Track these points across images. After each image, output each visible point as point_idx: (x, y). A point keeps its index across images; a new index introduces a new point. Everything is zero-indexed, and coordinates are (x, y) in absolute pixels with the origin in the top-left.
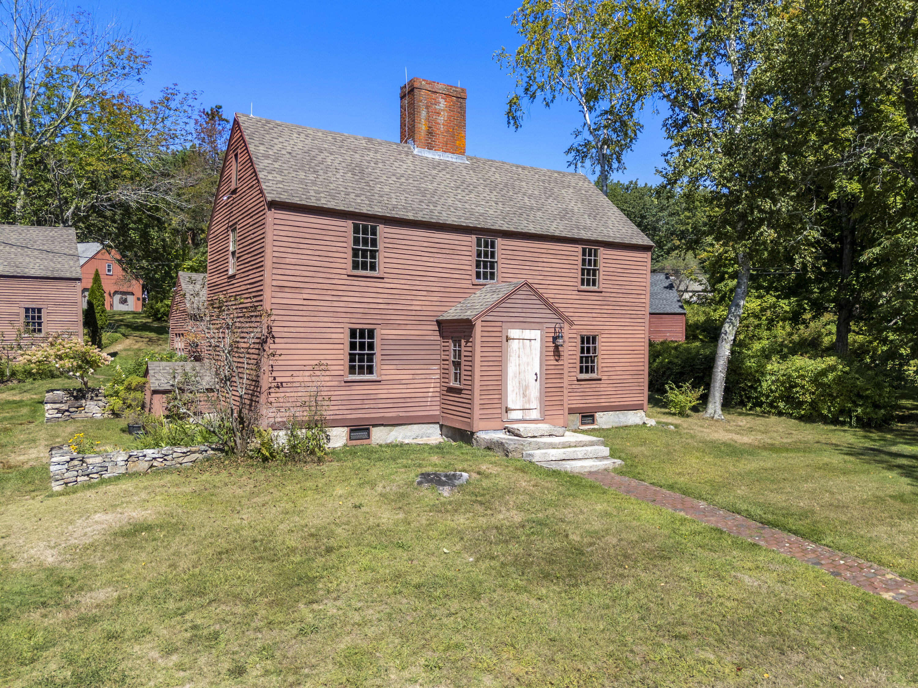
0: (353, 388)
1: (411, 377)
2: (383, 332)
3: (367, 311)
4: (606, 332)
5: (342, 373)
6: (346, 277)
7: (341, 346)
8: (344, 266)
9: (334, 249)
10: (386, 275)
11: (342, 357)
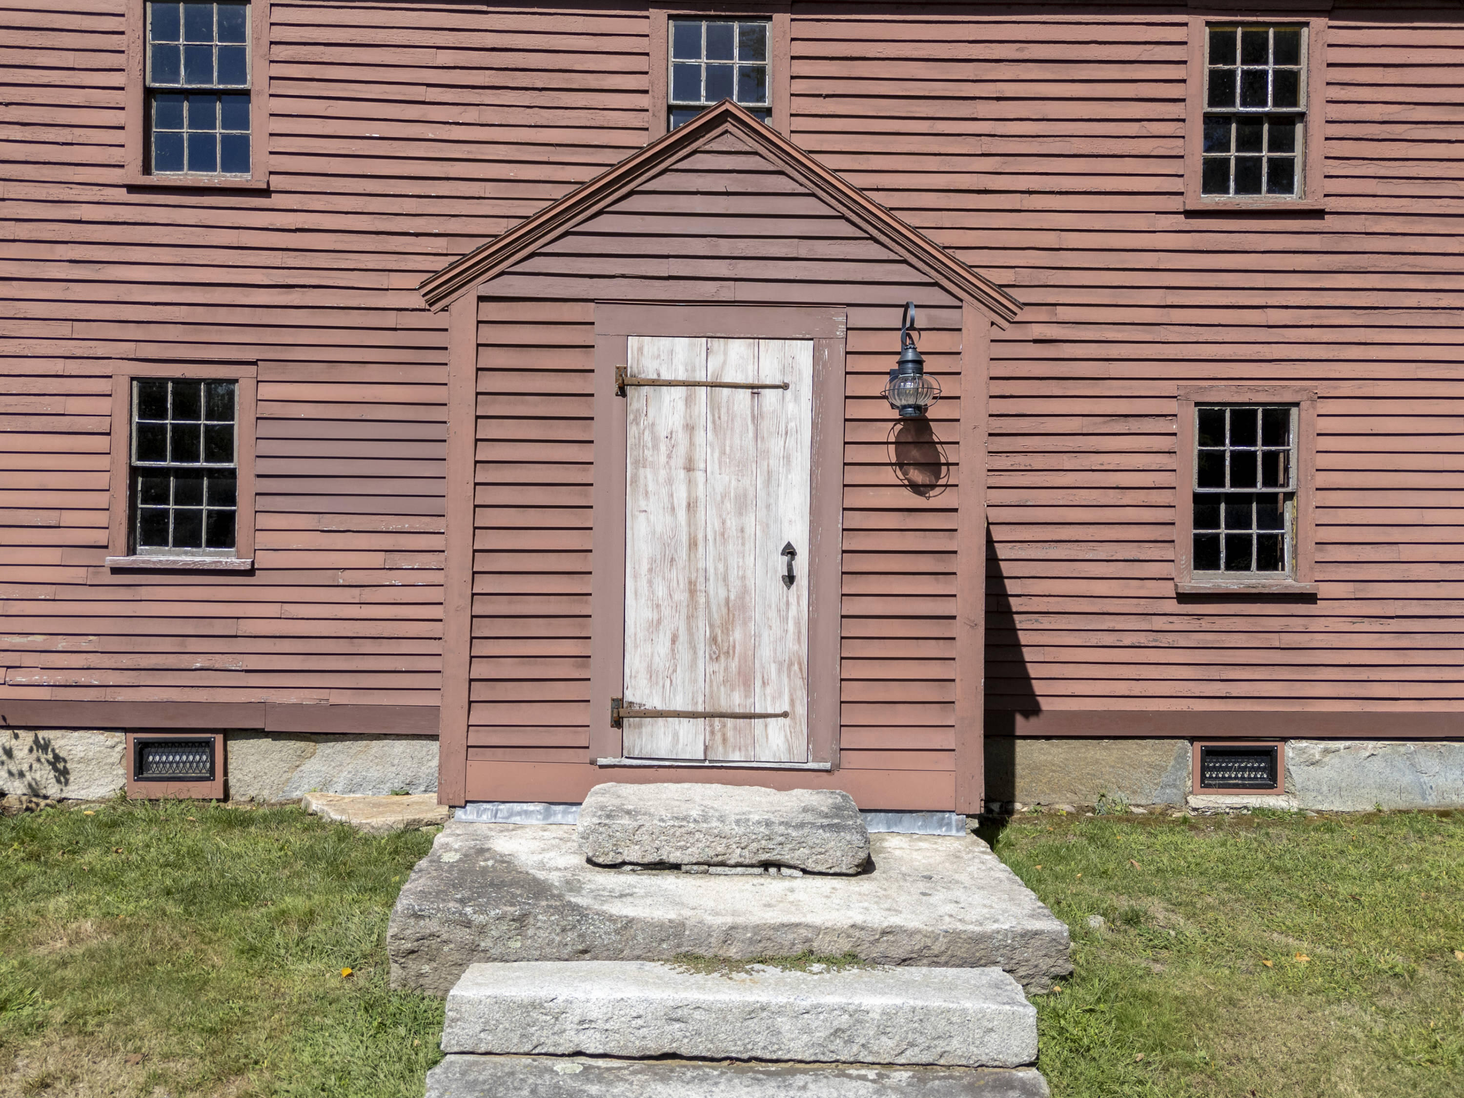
0: (144, 593)
1: (377, 559)
2: (266, 391)
3: (200, 315)
4: (1346, 389)
5: (101, 537)
6: (122, 195)
7: (101, 443)
8: (115, 156)
9: (76, 97)
10: (276, 182)
11: (102, 480)
